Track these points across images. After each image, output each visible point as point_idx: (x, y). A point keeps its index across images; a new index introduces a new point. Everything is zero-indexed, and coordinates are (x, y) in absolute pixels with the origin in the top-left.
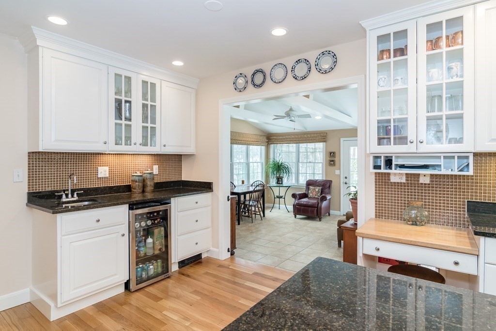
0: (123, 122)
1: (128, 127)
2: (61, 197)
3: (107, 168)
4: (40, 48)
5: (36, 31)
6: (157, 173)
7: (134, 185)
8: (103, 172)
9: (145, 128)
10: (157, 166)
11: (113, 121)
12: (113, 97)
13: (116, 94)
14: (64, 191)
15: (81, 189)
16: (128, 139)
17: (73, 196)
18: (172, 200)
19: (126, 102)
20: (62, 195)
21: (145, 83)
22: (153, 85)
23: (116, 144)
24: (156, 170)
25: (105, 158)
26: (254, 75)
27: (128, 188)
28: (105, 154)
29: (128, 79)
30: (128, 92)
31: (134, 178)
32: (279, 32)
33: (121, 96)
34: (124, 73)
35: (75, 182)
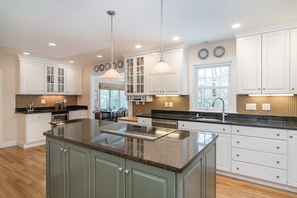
0: (50, 84)
1: (52, 85)
2: (27, 110)
3: (45, 100)
4: (20, 61)
5: (19, 55)
6: (66, 102)
7: (55, 107)
8: (43, 101)
9: (59, 86)
10: (66, 100)
11: (46, 83)
12: (46, 75)
13: (48, 73)
14: (28, 108)
15: (35, 108)
16: (52, 90)
17: (31, 110)
18: (70, 112)
19: (52, 76)
20: (28, 110)
21: (59, 69)
22: (63, 69)
23: (47, 92)
24: (65, 101)
25: (44, 97)
26: (100, 66)
27: (53, 108)
28: (44, 95)
29: (53, 68)
30: (52, 73)
31: (55, 104)
32: (100, 56)
33: (50, 74)
34: (51, 66)
35: (32, 105)
